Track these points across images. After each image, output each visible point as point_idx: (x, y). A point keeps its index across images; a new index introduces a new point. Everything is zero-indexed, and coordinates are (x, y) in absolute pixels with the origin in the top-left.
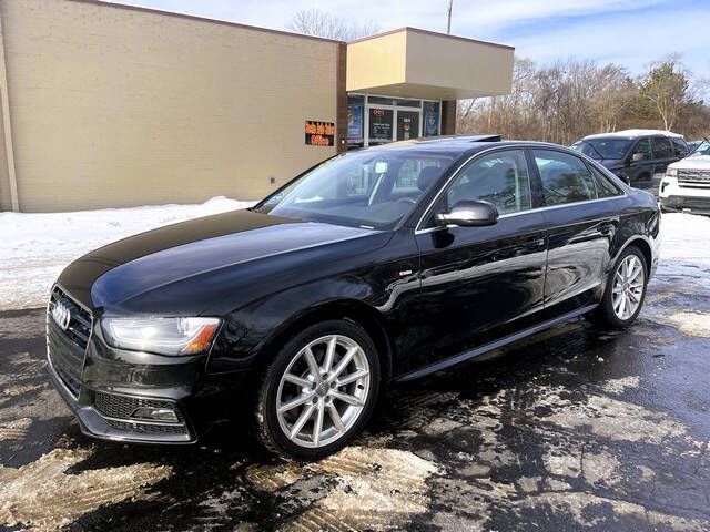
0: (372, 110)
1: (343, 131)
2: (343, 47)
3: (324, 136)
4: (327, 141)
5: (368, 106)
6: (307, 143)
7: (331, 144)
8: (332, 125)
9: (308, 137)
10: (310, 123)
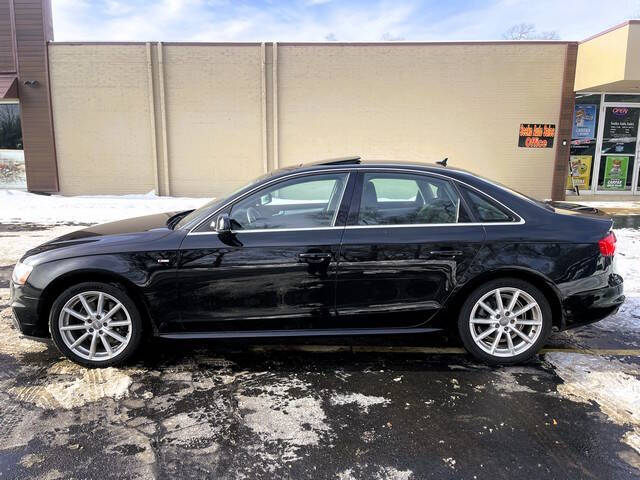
0: (609, 110)
1: (565, 132)
2: (573, 47)
3: (542, 138)
4: (545, 143)
5: (604, 105)
6: (520, 145)
7: (550, 145)
8: (553, 126)
9: (522, 141)
10: (525, 126)
